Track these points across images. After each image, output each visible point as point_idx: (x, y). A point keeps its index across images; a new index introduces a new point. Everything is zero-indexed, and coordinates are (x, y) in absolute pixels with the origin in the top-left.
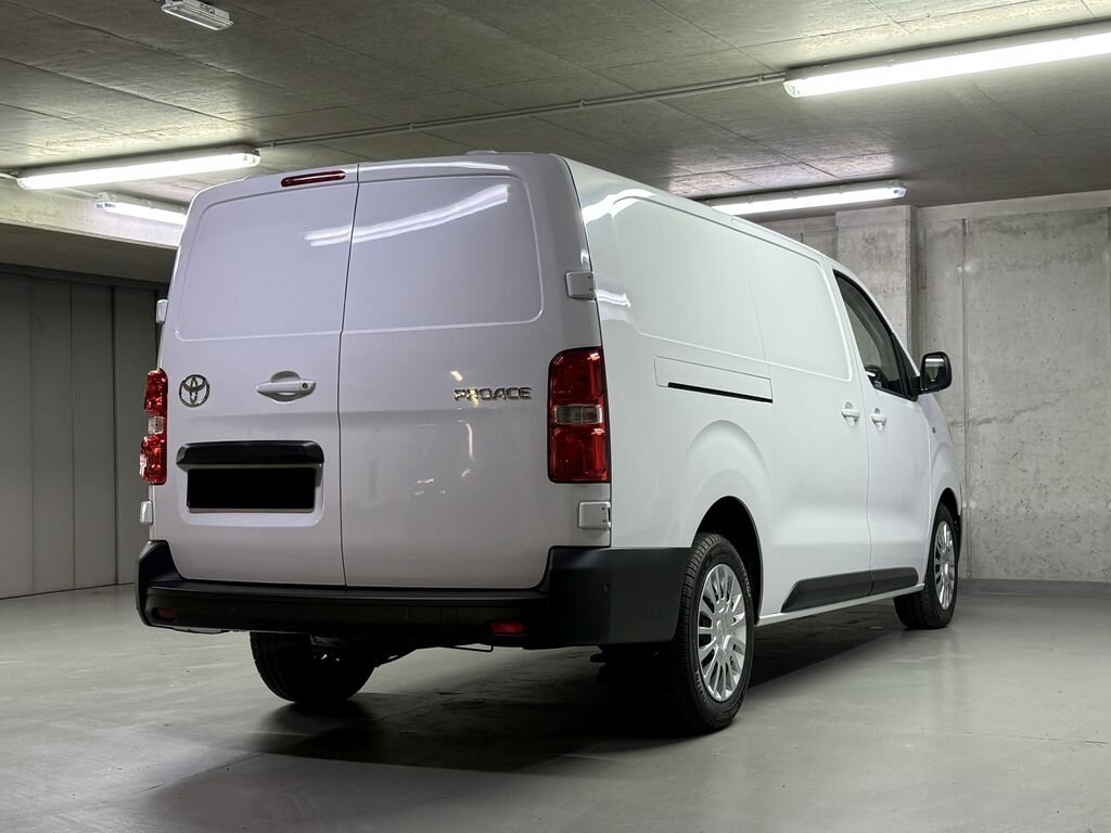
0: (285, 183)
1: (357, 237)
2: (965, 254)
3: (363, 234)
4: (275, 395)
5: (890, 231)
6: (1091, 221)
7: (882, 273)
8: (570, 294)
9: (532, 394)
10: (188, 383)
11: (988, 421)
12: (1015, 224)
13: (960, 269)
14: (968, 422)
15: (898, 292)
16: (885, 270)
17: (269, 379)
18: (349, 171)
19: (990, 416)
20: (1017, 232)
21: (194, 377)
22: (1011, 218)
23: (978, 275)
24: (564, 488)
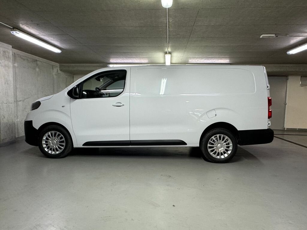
2: (15, 61)
5: (8, 51)
6: (34, 62)
7: (7, 62)
11: (20, 101)
12: (24, 58)
13: (14, 65)
14: (17, 101)
15: (11, 68)
16: (8, 61)
19: (21, 100)
20: (24, 60)
22: (23, 56)
23: (18, 67)
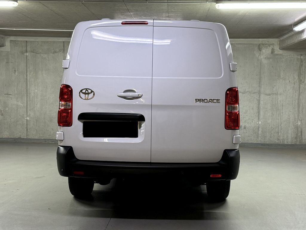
0: (122, 24)
1: (155, 43)
3: (157, 42)
4: (125, 98)
8: (231, 70)
9: (220, 101)
10: (84, 91)
17: (123, 92)
18: (150, 21)
21: (86, 89)
24: (230, 131)
